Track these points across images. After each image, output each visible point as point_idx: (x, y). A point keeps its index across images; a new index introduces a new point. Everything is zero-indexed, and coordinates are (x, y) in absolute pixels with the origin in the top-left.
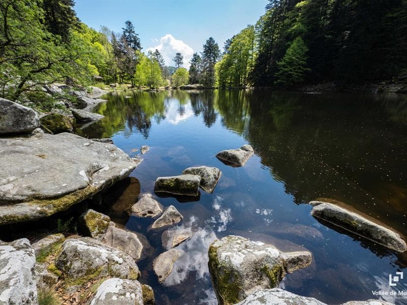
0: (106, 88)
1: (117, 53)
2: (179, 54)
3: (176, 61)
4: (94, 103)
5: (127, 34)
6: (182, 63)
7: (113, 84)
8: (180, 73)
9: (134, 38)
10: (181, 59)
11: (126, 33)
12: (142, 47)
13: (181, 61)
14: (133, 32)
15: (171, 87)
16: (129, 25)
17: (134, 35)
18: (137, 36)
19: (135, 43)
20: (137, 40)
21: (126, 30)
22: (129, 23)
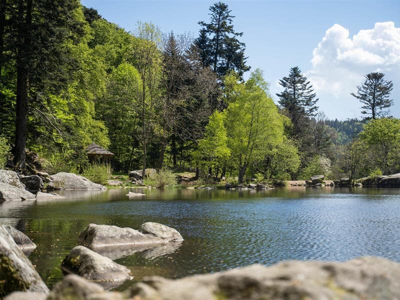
0: (110, 182)
1: (172, 86)
2: (376, 77)
3: (364, 97)
4: (23, 199)
5: (211, 36)
6: (388, 104)
7: (138, 173)
8: (374, 135)
9: (229, 45)
10: (386, 90)
11: (207, 34)
12: (247, 65)
13: (384, 98)
14: (230, 29)
15: (329, 182)
16: (220, 14)
17: (231, 36)
18: (238, 38)
19: (229, 58)
20: (238, 47)
21: (209, 26)
22: (221, 9)
